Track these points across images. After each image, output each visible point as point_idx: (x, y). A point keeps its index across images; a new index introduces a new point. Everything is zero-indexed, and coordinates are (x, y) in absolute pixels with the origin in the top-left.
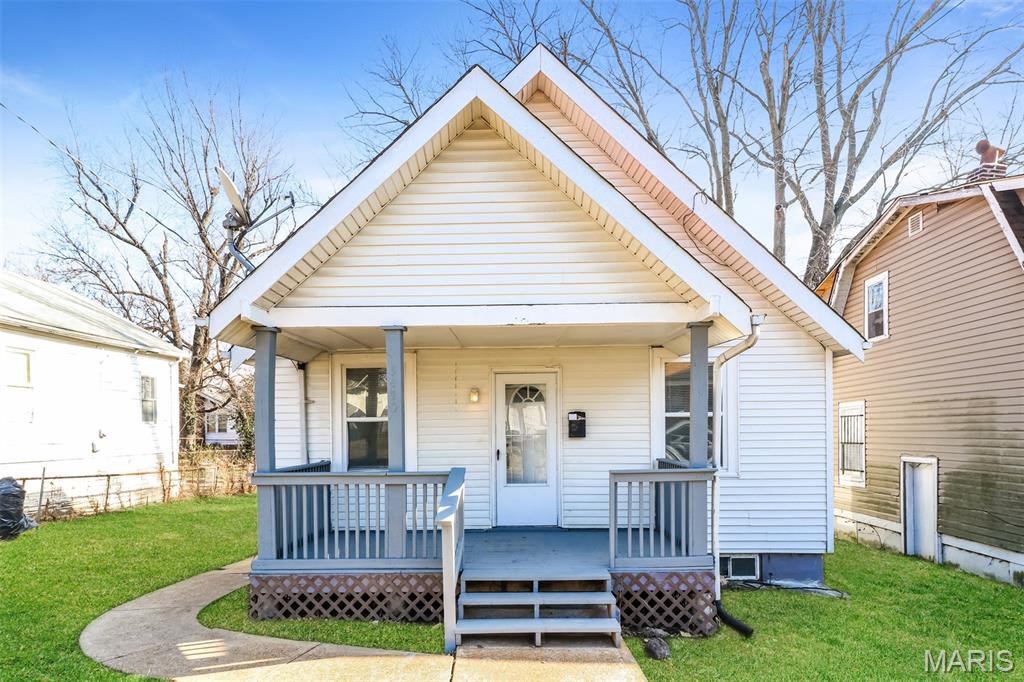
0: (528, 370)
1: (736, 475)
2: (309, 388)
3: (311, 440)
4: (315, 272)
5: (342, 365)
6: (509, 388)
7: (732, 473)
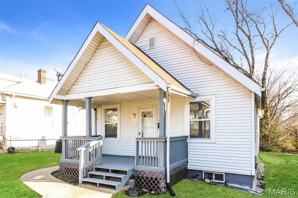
0: (148, 107)
1: (214, 142)
2: (97, 115)
3: (97, 129)
4: (73, 85)
5: (104, 109)
6: (143, 113)
7: (213, 142)
